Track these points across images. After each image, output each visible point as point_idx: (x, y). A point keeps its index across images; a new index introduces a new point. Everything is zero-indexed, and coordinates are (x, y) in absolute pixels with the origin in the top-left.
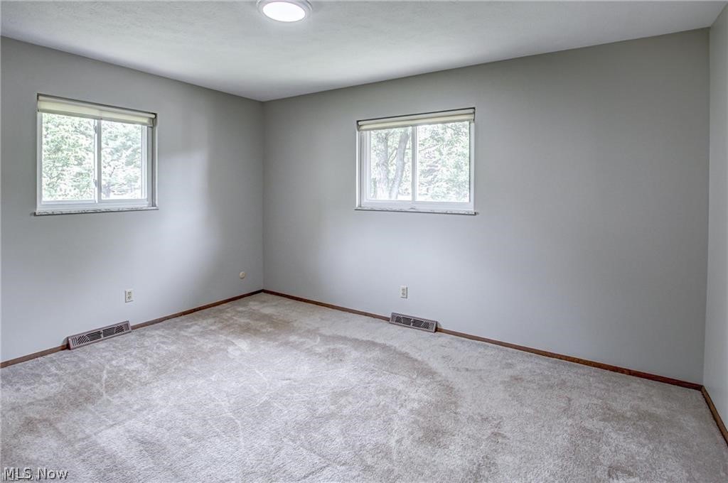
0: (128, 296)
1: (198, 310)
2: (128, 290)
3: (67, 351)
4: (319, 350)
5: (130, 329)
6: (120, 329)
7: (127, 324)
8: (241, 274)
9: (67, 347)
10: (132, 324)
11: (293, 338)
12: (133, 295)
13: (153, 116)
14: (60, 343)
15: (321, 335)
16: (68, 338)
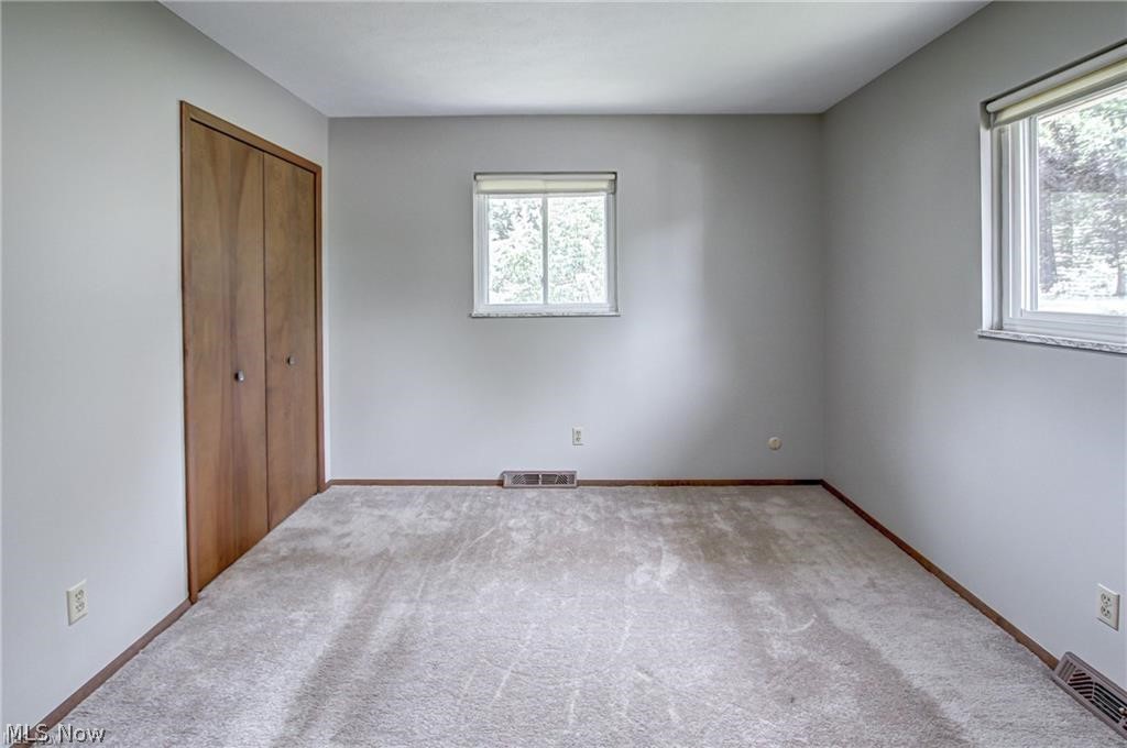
0: (577, 436)
1: (683, 485)
2: (576, 429)
3: (500, 488)
4: (778, 649)
5: (575, 485)
6: (563, 480)
7: (573, 476)
8: (772, 439)
9: (500, 483)
10: (579, 477)
11: (762, 598)
12: (582, 436)
13: (613, 177)
14: (496, 477)
15: (824, 619)
16: (505, 472)
